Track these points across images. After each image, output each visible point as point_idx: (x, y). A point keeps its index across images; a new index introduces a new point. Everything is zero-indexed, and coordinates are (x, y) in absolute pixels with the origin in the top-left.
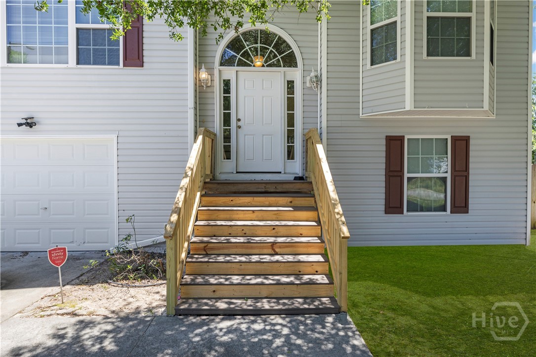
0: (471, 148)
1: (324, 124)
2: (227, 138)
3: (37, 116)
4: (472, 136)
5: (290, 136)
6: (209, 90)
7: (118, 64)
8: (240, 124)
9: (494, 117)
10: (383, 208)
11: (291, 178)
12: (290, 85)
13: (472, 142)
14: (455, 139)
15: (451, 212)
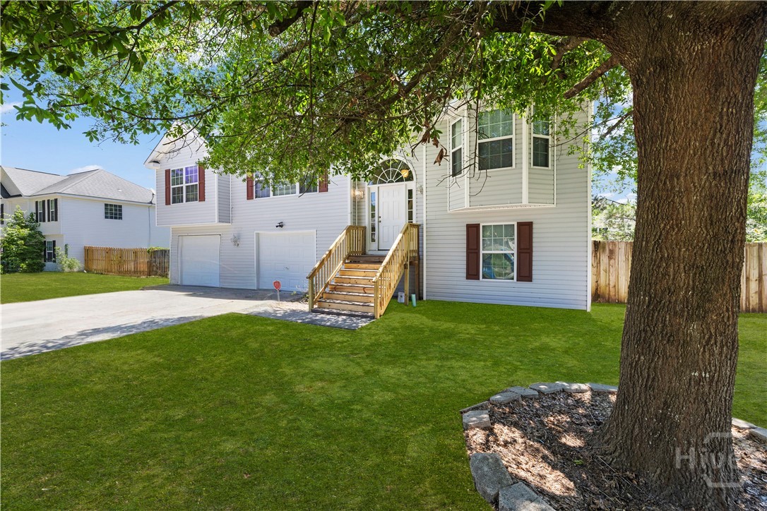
0: (534, 231)
1: (425, 219)
2: (373, 229)
3: (284, 221)
4: (534, 222)
6: (362, 200)
7: (316, 191)
8: (380, 219)
9: (554, 206)
10: (465, 275)
12: (410, 193)
13: (534, 226)
14: (520, 224)
15: (517, 280)
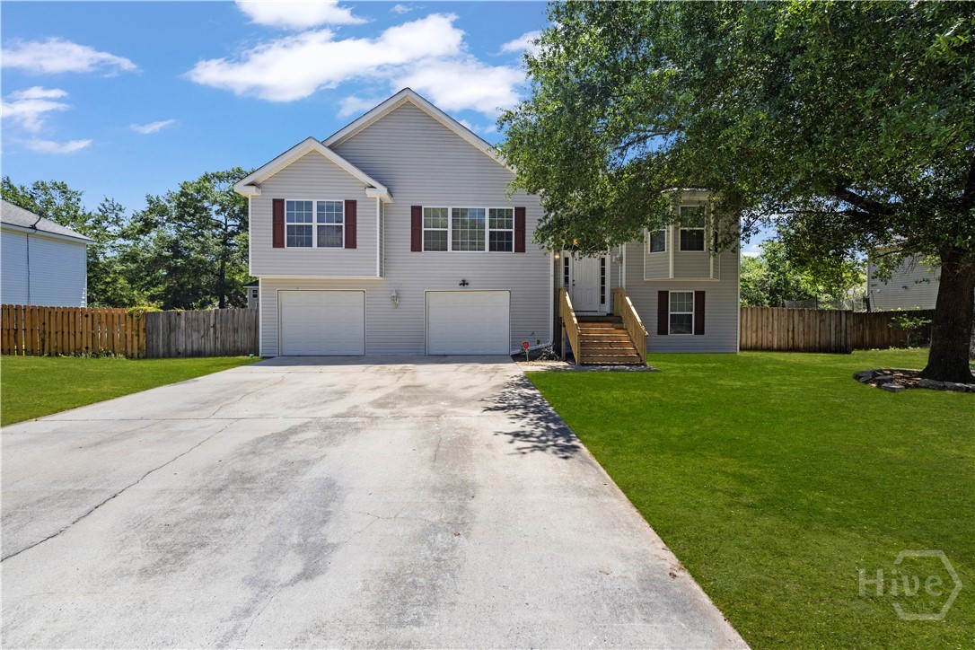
0: (706, 298)
1: (624, 284)
3: (467, 280)
4: (706, 291)
5: (603, 289)
6: (559, 264)
7: (511, 250)
8: (574, 283)
9: (719, 281)
10: (656, 331)
11: (605, 314)
12: (603, 261)
13: (706, 295)
14: (697, 293)
15: (695, 334)
